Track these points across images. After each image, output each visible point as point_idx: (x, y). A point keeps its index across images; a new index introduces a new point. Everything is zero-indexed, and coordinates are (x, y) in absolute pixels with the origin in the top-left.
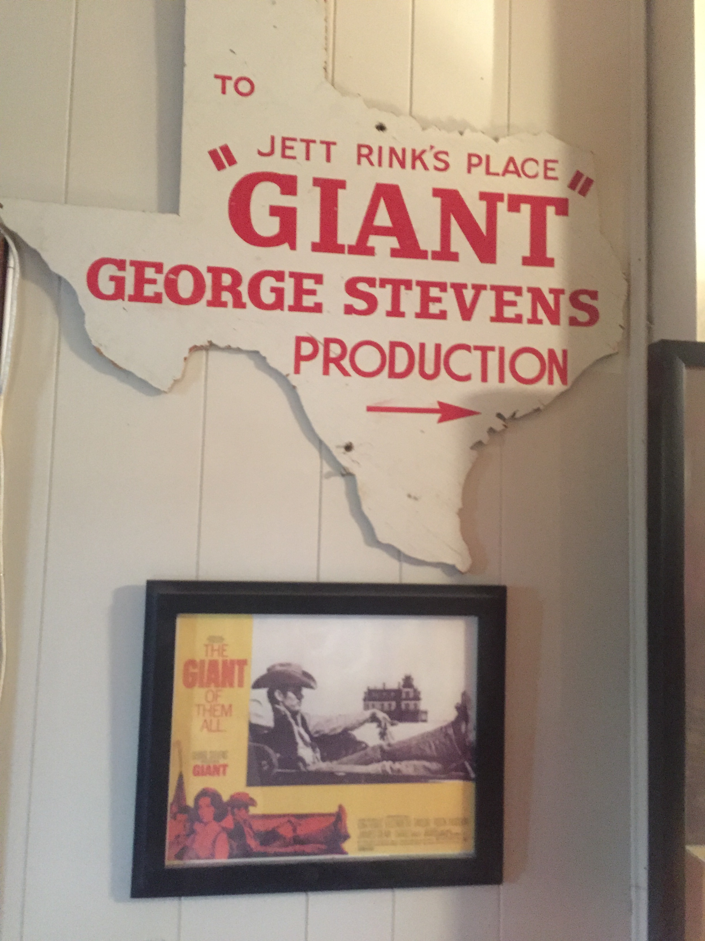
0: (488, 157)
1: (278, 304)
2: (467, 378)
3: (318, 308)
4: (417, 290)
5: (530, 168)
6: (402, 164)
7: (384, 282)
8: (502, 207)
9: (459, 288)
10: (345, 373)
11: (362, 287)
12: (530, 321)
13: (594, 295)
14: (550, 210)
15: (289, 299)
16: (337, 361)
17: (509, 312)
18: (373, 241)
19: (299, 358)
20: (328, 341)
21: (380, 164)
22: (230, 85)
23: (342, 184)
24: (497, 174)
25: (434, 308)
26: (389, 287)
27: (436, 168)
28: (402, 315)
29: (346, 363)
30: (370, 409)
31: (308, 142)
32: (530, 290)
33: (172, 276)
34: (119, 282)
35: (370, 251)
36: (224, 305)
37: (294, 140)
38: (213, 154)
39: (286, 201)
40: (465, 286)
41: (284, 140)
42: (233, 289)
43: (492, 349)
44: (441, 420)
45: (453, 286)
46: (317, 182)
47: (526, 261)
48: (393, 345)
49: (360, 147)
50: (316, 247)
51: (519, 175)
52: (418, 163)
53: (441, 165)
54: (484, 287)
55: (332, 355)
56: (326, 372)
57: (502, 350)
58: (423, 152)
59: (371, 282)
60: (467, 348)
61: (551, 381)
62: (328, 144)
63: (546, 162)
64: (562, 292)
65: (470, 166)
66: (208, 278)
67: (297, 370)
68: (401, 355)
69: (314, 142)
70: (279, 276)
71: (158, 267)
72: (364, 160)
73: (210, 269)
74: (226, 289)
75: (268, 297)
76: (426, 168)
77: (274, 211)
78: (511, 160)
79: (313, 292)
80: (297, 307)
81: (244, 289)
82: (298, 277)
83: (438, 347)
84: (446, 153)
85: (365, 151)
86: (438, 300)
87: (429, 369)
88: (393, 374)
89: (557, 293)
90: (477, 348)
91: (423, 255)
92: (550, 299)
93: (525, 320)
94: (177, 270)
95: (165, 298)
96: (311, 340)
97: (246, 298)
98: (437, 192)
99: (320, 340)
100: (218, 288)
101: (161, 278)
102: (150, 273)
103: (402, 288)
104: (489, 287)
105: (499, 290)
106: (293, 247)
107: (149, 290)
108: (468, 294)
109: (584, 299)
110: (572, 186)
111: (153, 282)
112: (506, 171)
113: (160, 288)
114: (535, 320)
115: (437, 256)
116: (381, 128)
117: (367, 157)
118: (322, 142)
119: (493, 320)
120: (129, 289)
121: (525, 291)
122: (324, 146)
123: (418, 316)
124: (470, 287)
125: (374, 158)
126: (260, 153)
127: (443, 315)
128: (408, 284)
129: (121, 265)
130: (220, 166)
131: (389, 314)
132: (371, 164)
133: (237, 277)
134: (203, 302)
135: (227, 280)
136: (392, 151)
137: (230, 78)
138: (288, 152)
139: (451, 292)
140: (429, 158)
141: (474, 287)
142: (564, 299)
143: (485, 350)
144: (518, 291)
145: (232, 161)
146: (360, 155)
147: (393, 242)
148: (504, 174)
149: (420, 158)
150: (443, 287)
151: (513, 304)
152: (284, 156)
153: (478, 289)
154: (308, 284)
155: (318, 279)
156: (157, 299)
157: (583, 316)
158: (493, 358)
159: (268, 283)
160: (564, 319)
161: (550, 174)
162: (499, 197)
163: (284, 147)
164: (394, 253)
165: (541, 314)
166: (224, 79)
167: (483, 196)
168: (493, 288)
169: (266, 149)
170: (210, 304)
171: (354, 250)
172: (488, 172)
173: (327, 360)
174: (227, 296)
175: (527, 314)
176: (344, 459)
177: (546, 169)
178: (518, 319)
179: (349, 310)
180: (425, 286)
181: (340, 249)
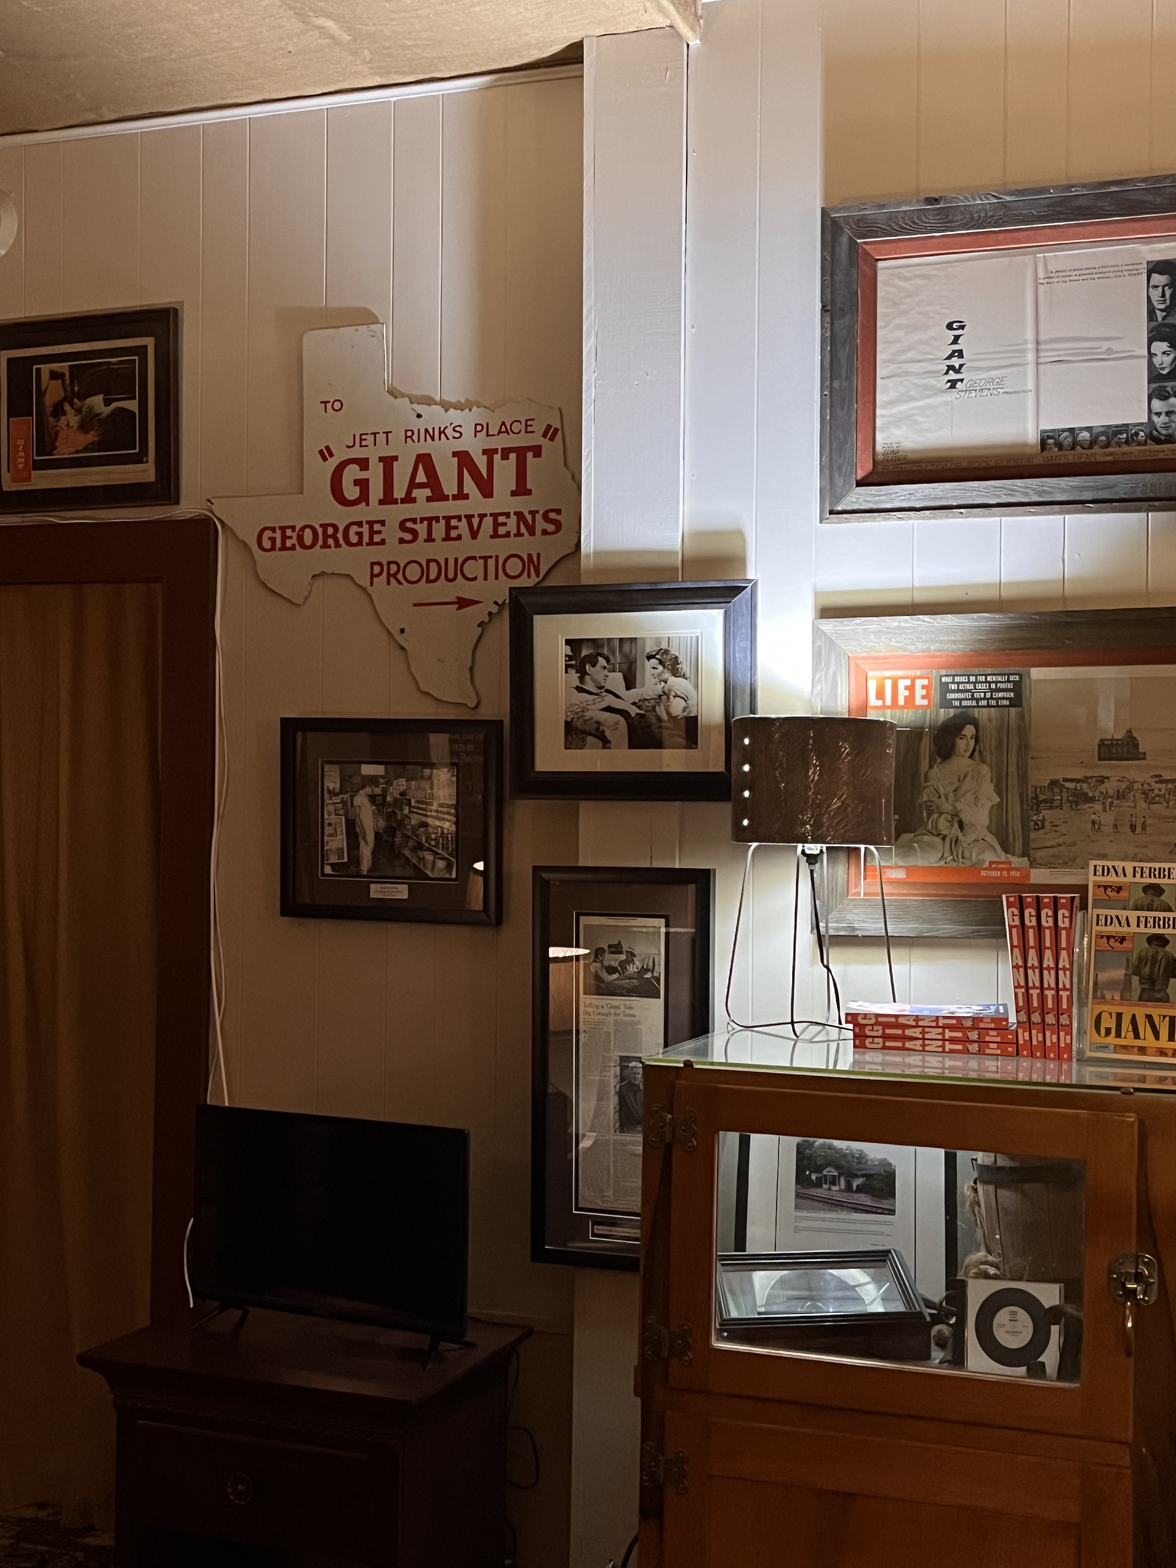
0: (488, 424)
1: (360, 543)
2: (475, 579)
3: (383, 542)
4: (443, 522)
5: (516, 427)
6: (433, 439)
7: (422, 520)
8: (497, 457)
9: (469, 518)
10: (400, 583)
11: (409, 525)
12: (515, 535)
13: (558, 512)
14: (530, 455)
15: (366, 539)
16: (395, 576)
17: (502, 530)
18: (416, 493)
19: (373, 576)
20: (389, 563)
21: (419, 441)
22: (329, 406)
23: (396, 458)
24: (494, 435)
25: (453, 534)
26: (426, 523)
27: (454, 438)
28: (434, 540)
29: (400, 576)
30: (415, 605)
31: (375, 434)
32: (515, 513)
33: (300, 533)
34: (273, 540)
35: (414, 501)
36: (329, 547)
37: (367, 434)
38: (321, 452)
39: (363, 475)
40: (473, 516)
41: (361, 435)
42: (334, 536)
43: (491, 557)
44: (458, 609)
45: (466, 516)
46: (381, 459)
47: (513, 494)
48: (429, 561)
49: (406, 431)
50: (381, 502)
51: (509, 434)
52: (443, 435)
53: (458, 435)
54: (485, 515)
55: (392, 572)
56: (389, 583)
57: (497, 557)
58: (446, 428)
59: (414, 521)
60: (474, 558)
61: (529, 576)
62: (387, 433)
63: (527, 421)
64: (537, 512)
65: (476, 432)
66: (320, 531)
67: (372, 584)
68: (433, 567)
69: (379, 433)
70: (360, 524)
71: (293, 528)
72: (409, 439)
73: (321, 526)
74: (330, 536)
75: (354, 539)
76: (448, 439)
77: (357, 482)
78: (503, 423)
79: (379, 532)
80: (371, 543)
81: (340, 535)
82: (371, 523)
83: (456, 560)
84: (460, 426)
85: (409, 434)
86: (456, 528)
87: (451, 575)
88: (428, 581)
89: (533, 513)
90: (481, 558)
91: (446, 498)
92: (529, 518)
93: (512, 535)
94: (303, 529)
95: (297, 547)
96: (379, 564)
97: (341, 541)
98: (455, 454)
99: (385, 563)
100: (326, 536)
101: (295, 535)
102: (289, 532)
103: (434, 522)
104: (488, 515)
105: (495, 516)
106: (367, 504)
107: (289, 543)
108: (475, 521)
109: (552, 515)
110: (545, 435)
111: (291, 537)
112: (500, 432)
113: (294, 541)
114: (519, 534)
115: (455, 498)
116: (419, 416)
117: (411, 437)
118: (383, 433)
119: (491, 537)
120: (278, 544)
121: (512, 514)
122: (385, 435)
123: (444, 540)
124: (476, 516)
125: (415, 437)
126: (348, 447)
127: (459, 538)
128: (437, 519)
129: (273, 530)
130: (325, 459)
131: (426, 541)
132: (414, 442)
133: (336, 528)
134: (318, 547)
135: (330, 531)
136: (426, 430)
137: (329, 402)
138: (364, 443)
139: (464, 520)
140: (449, 432)
141: (479, 515)
142: (539, 517)
143: (485, 558)
144: (507, 515)
145: (331, 455)
146: (406, 437)
147: (428, 492)
148: (498, 434)
149: (444, 432)
150: (459, 518)
151: (505, 524)
152: (361, 446)
153: (482, 516)
154: (377, 527)
155: (383, 523)
156: (293, 548)
157: (551, 528)
158: (491, 563)
159: (354, 529)
160: (538, 531)
161: (529, 429)
162: (495, 451)
163: (361, 440)
164: (429, 499)
165: (523, 529)
166: (325, 403)
167: (485, 452)
168: (491, 515)
169: (351, 444)
170: (322, 547)
171: (403, 501)
172: (488, 435)
173: (389, 575)
174: (331, 541)
175: (514, 531)
176: (400, 639)
177: (527, 426)
178: (508, 535)
179: (402, 541)
180: (448, 519)
181: (395, 502)
